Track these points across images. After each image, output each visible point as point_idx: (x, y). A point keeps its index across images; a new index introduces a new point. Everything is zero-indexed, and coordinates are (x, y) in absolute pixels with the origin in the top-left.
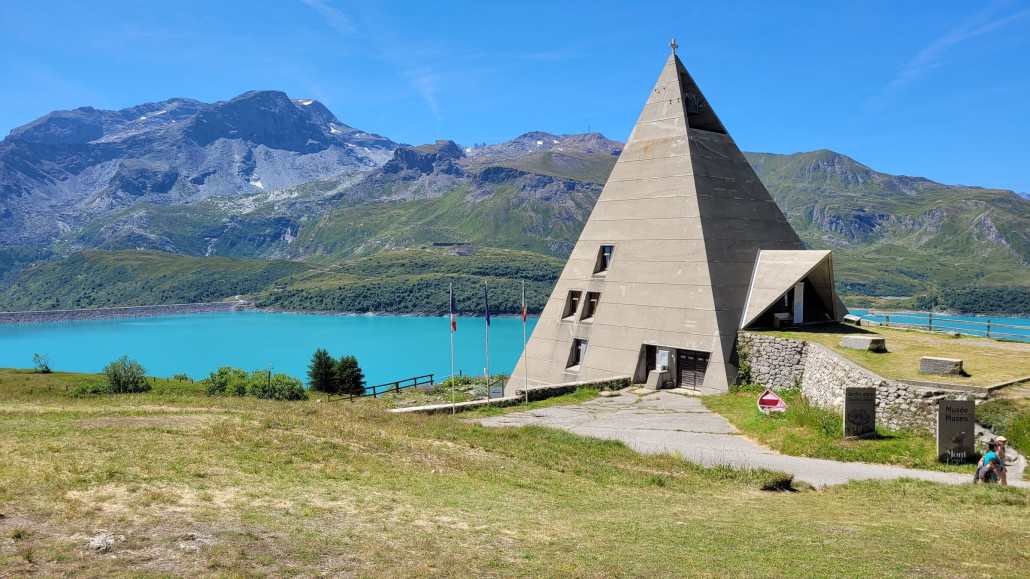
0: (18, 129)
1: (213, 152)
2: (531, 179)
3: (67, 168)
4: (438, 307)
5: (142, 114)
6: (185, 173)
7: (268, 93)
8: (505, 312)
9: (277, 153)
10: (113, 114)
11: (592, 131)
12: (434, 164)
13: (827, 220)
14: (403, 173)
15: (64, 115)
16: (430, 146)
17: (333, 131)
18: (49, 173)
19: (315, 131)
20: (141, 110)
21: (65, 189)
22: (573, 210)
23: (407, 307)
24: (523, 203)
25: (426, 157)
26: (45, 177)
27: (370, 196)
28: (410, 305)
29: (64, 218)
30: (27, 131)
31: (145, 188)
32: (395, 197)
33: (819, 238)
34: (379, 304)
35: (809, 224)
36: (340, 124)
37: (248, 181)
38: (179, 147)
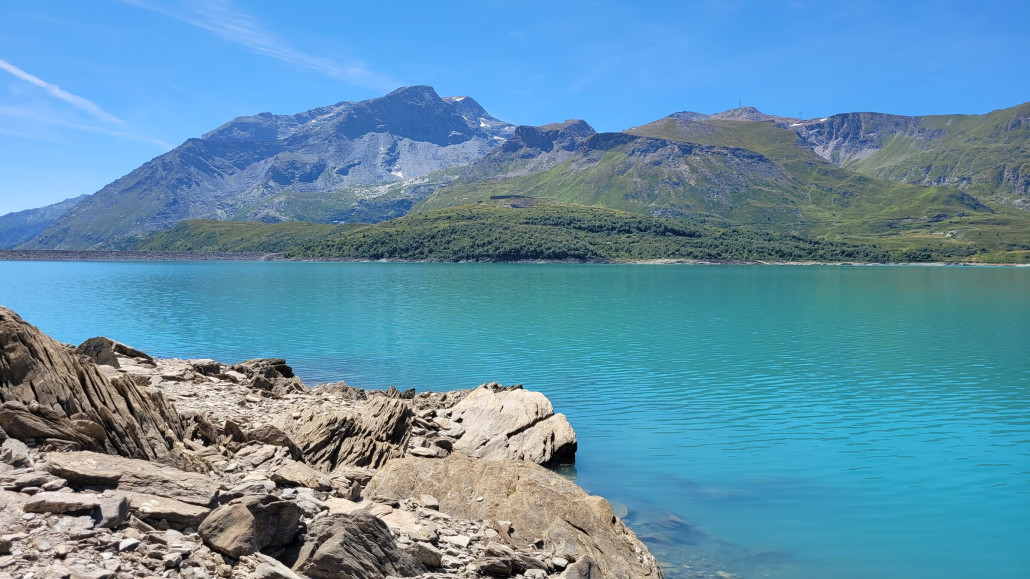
0: (207, 135)
1: (360, 145)
2: (641, 143)
3: (235, 164)
4: (455, 253)
5: (313, 118)
6: (332, 164)
7: (416, 88)
8: (526, 257)
9: (420, 145)
10: (288, 119)
11: (744, 105)
12: (554, 142)
13: (1021, 180)
14: (522, 152)
15: (246, 121)
16: (558, 124)
17: (483, 125)
18: (219, 168)
19: (460, 124)
20: (312, 114)
21: (231, 182)
22: (686, 175)
23: (422, 253)
24: (629, 168)
25: (547, 134)
26: (216, 171)
27: (486, 174)
28: (426, 250)
29: (222, 206)
30: (213, 135)
31: (293, 177)
32: (510, 174)
33: (1009, 203)
34: (395, 250)
35: (997, 187)
36: (490, 118)
37: (390, 171)
38: (330, 141)
